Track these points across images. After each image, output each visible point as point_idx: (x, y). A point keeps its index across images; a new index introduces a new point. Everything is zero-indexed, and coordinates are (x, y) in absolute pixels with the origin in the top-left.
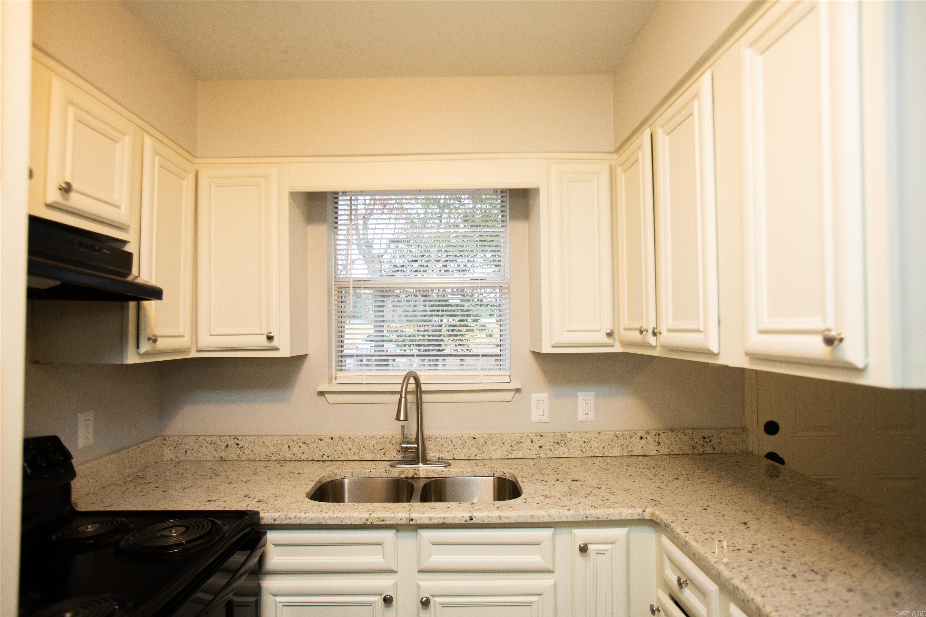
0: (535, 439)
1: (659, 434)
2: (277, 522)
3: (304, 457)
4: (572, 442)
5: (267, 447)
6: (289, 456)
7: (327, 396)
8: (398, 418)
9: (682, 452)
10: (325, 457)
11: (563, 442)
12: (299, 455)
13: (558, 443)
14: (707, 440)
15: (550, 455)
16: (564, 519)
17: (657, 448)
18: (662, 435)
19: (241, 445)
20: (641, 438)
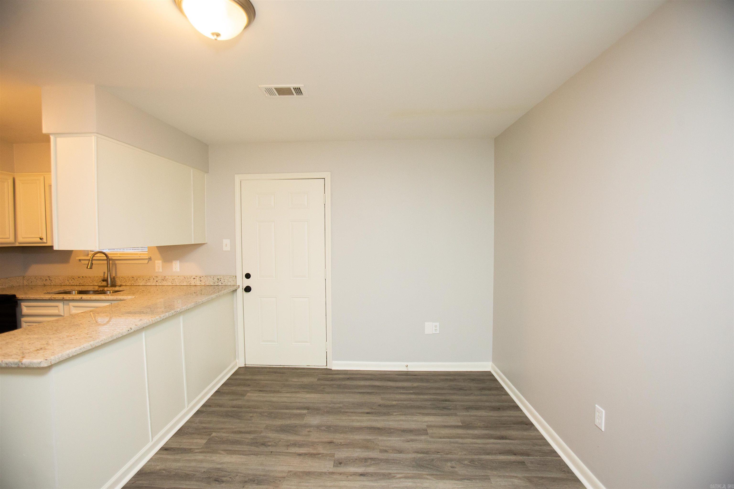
0: (155, 278)
2: (23, 299)
3: (73, 284)
4: (168, 280)
5: (60, 280)
6: (68, 284)
7: (82, 261)
8: (87, 268)
9: (210, 285)
10: (81, 284)
11: (165, 280)
12: (72, 284)
13: (163, 280)
14: (219, 280)
15: (160, 284)
17: (200, 283)
18: (202, 278)
19: (51, 279)
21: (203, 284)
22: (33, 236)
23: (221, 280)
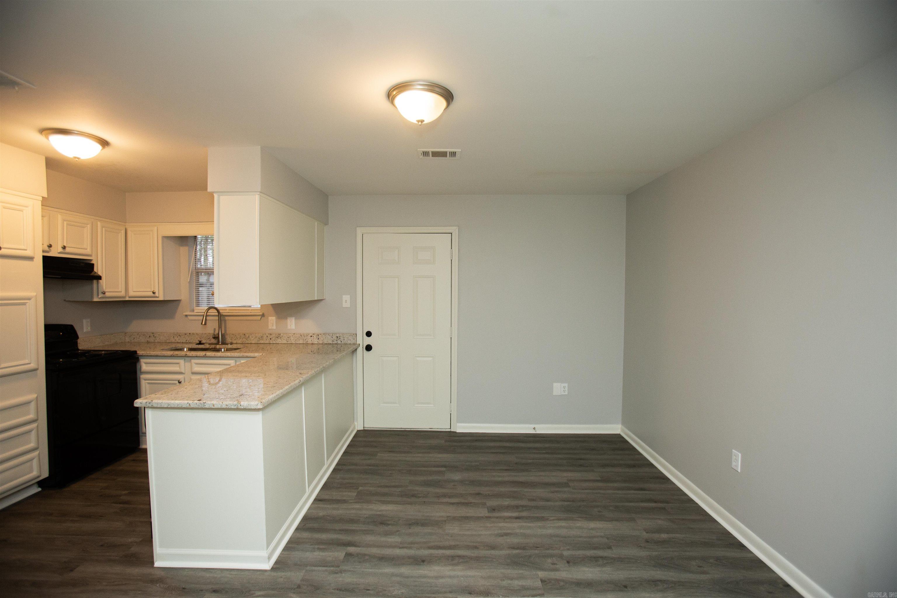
0: (269, 336)
1: (318, 335)
2: (144, 355)
3: (179, 341)
4: (283, 337)
6: (173, 341)
7: (189, 317)
8: (202, 324)
9: (328, 343)
10: (187, 341)
11: (279, 337)
12: (177, 340)
13: (277, 338)
14: (339, 338)
15: (274, 342)
16: (235, 356)
17: (318, 341)
18: (320, 336)
19: (155, 336)
20: (311, 336)
21: (321, 342)
22: (142, 290)
23: (340, 339)
